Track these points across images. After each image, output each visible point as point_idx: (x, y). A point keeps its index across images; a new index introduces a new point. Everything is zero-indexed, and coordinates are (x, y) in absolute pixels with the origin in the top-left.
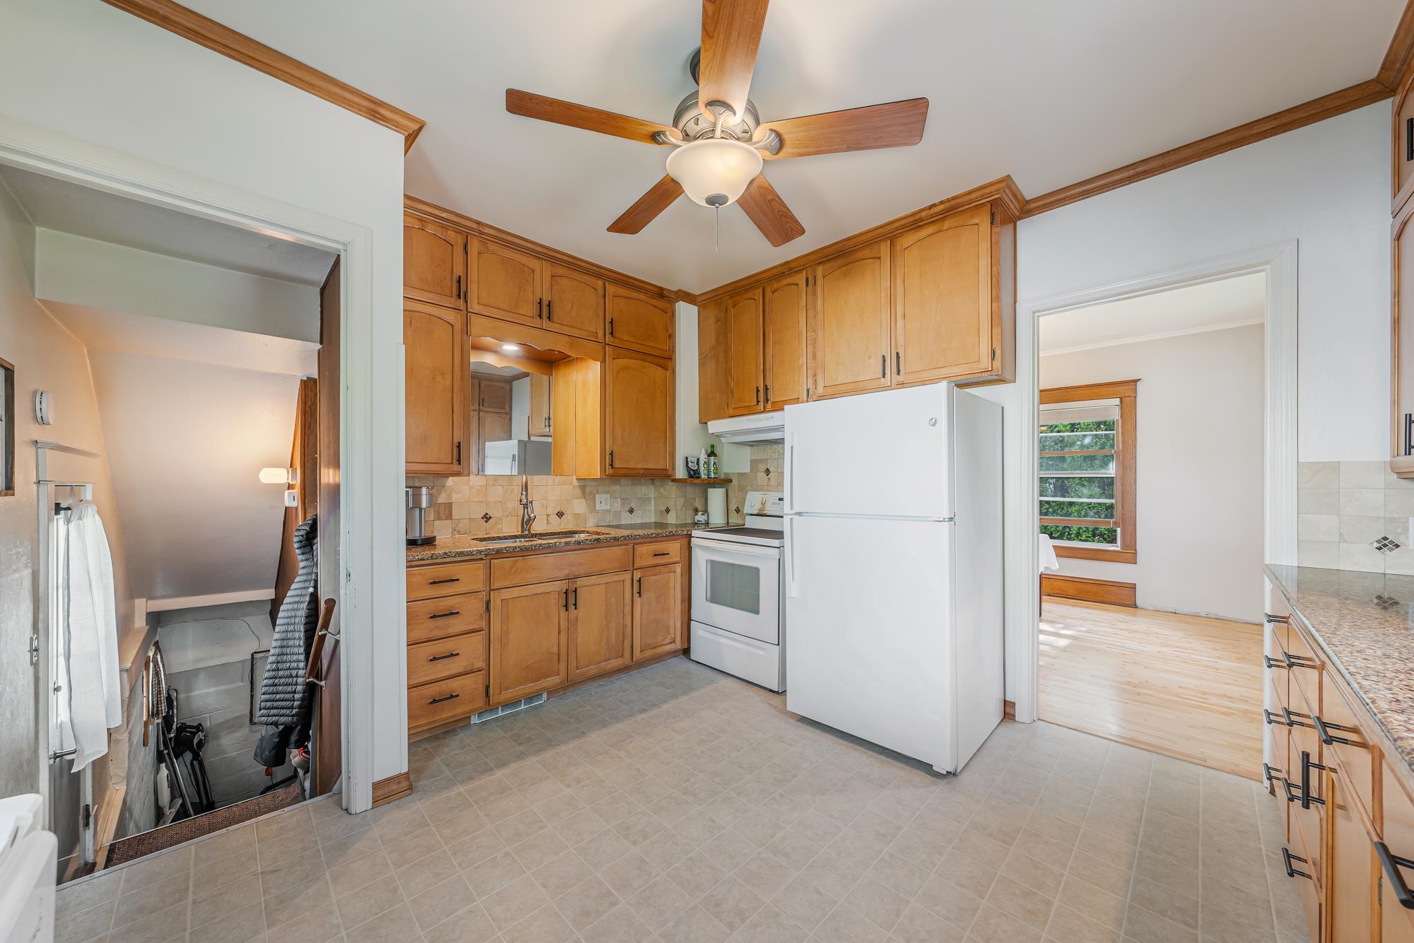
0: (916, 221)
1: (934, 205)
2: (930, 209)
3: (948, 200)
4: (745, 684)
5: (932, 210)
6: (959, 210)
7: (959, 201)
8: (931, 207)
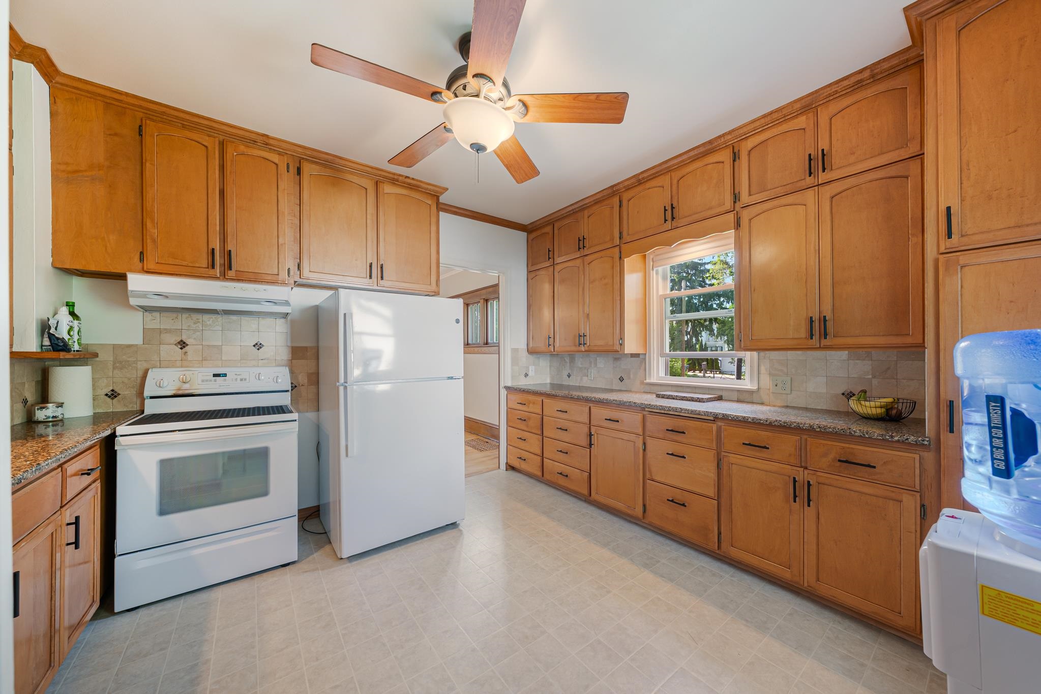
0: (393, 179)
1: (408, 177)
2: (405, 178)
3: (417, 180)
4: (248, 580)
5: (406, 179)
6: (420, 189)
7: (422, 184)
8: (407, 177)
